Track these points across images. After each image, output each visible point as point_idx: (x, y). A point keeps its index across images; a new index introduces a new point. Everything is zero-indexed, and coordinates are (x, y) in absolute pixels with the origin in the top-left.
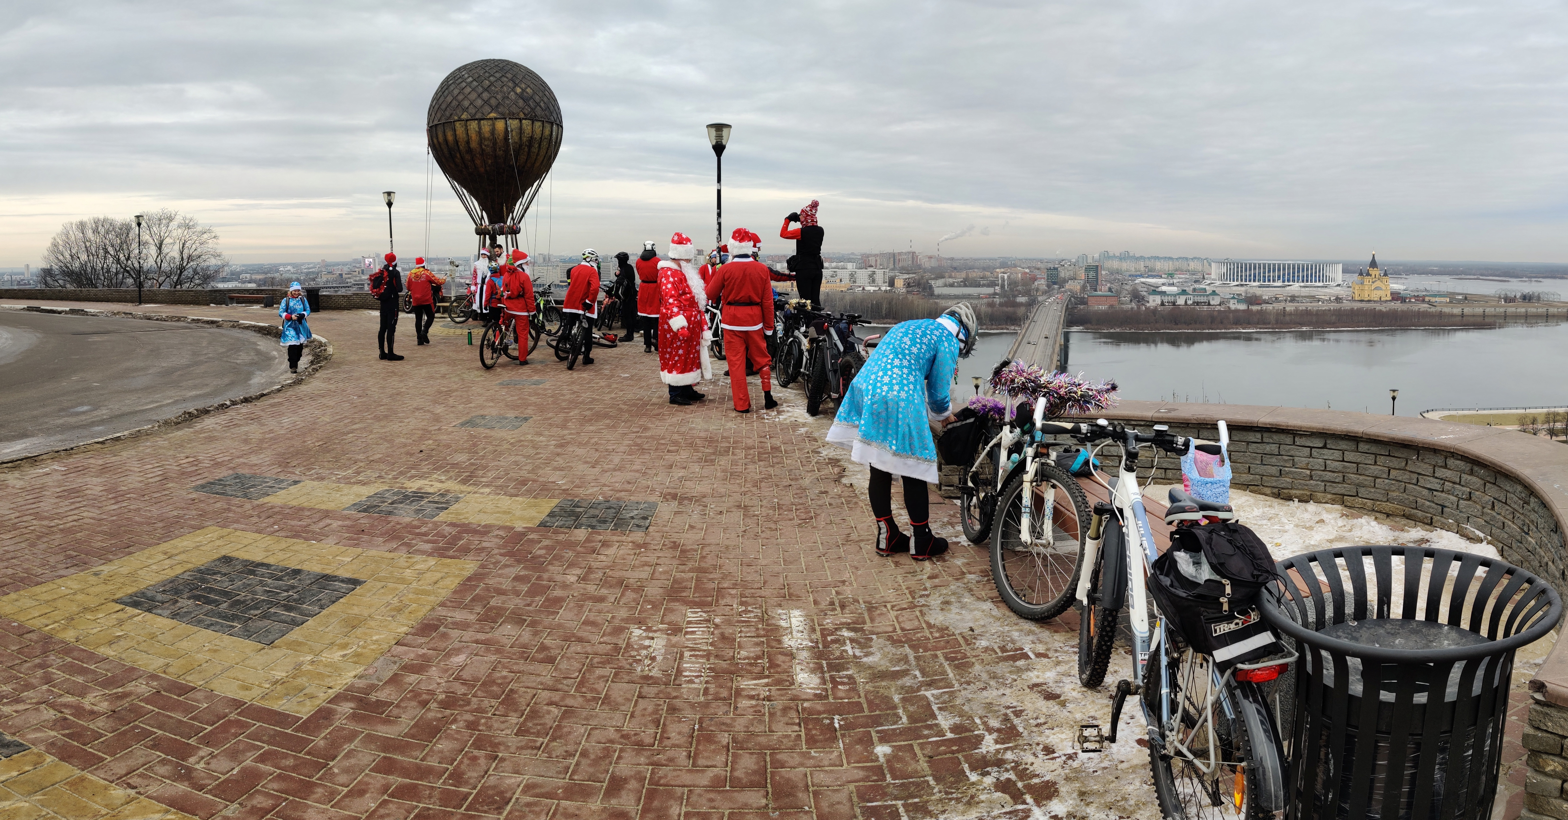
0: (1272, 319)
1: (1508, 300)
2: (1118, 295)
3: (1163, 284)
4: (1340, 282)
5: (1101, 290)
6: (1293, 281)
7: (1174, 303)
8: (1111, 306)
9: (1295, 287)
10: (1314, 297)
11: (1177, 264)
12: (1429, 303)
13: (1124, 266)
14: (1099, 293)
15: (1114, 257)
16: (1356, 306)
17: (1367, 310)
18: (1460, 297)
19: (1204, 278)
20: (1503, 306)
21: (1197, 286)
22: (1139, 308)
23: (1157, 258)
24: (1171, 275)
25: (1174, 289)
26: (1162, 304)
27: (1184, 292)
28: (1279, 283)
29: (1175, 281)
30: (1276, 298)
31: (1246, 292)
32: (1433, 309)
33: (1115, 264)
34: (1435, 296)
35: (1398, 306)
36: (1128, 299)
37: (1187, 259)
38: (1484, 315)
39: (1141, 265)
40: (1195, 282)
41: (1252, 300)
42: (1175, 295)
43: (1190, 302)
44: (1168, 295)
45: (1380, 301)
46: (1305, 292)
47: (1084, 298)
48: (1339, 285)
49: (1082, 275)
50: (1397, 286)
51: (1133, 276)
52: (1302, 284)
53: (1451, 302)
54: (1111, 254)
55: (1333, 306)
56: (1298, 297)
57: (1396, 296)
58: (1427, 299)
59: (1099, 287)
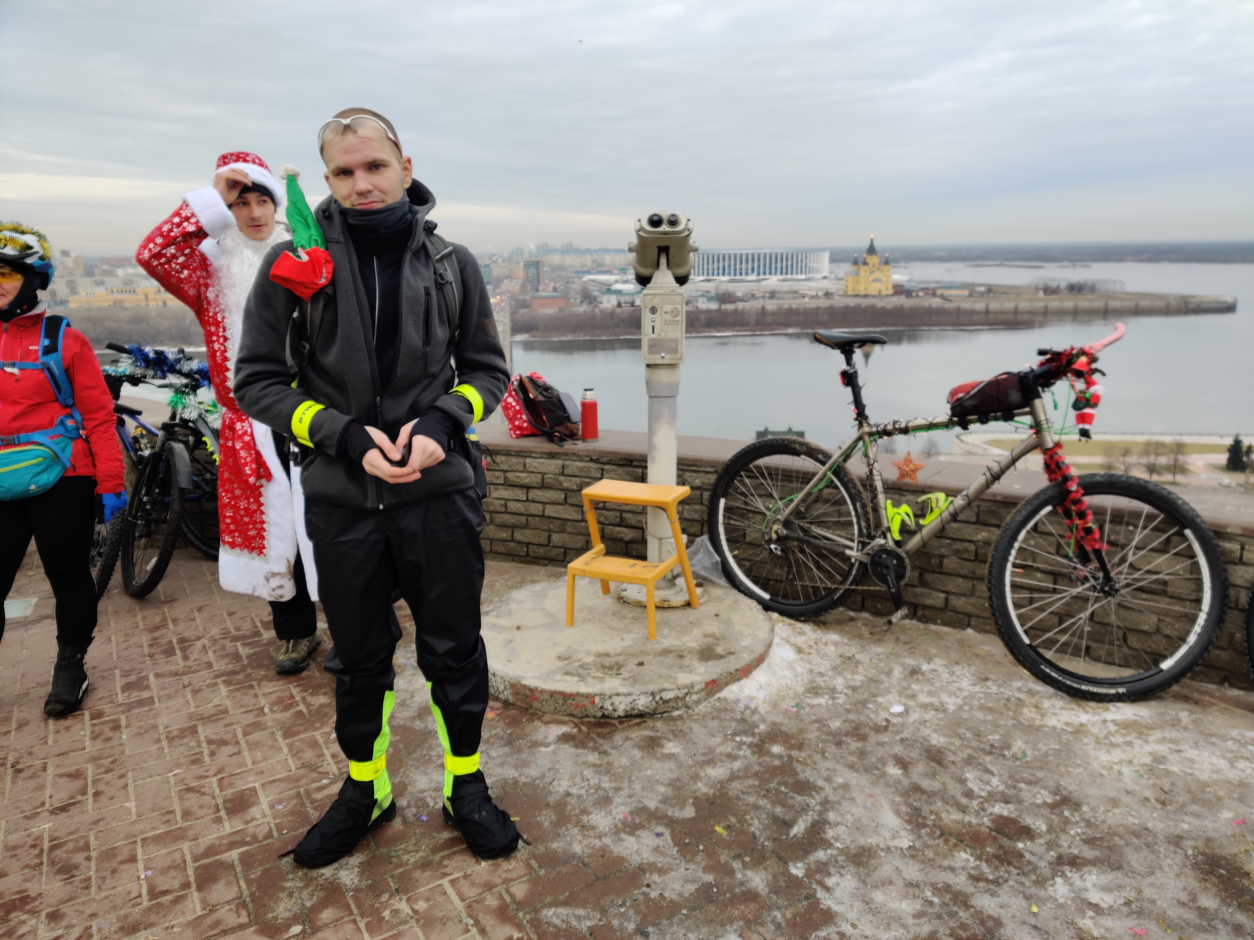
0: (752, 319)
1: (1050, 291)
2: (565, 296)
3: (617, 282)
4: (826, 274)
5: (544, 290)
6: (770, 273)
7: (632, 304)
8: (561, 309)
9: (773, 281)
10: (796, 292)
12: (942, 297)
13: (568, 260)
14: (542, 294)
15: (554, 251)
16: (852, 302)
17: (866, 307)
18: (982, 289)
20: (1040, 300)
22: (593, 311)
23: (606, 251)
24: (623, 271)
25: (630, 287)
26: (619, 305)
28: (753, 277)
29: (629, 277)
30: (753, 295)
31: (717, 289)
32: (948, 305)
33: (556, 259)
34: (949, 288)
35: (901, 301)
36: (578, 300)
38: (1016, 312)
39: (588, 260)
41: (725, 298)
42: (633, 294)
45: (880, 296)
46: (786, 286)
47: (525, 300)
48: (825, 278)
49: (520, 272)
50: (899, 276)
51: (579, 272)
52: (780, 277)
53: (970, 295)
54: (551, 247)
55: (823, 303)
56: (779, 292)
57: (899, 290)
58: (939, 292)
59: (541, 287)
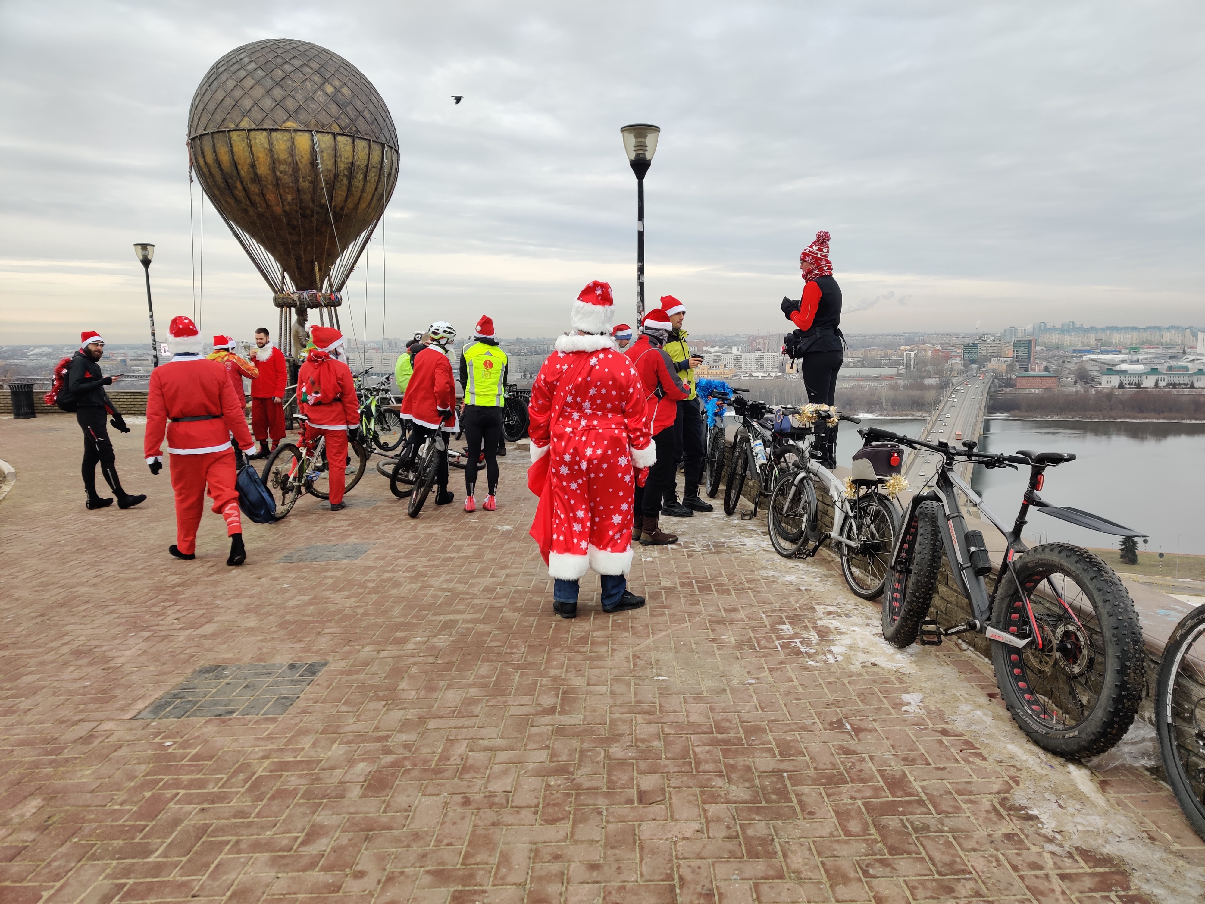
2: (1058, 376)
3: (1123, 362)
5: (1034, 370)
7: (1138, 386)
8: (1048, 389)
11: (1144, 336)
13: (1068, 339)
14: (1032, 373)
15: (1054, 329)
19: (1184, 353)
21: (1173, 363)
22: (1086, 391)
23: (1116, 329)
24: (1135, 350)
25: (1139, 367)
26: (1121, 386)
27: (1154, 371)
29: (1141, 357)
33: (1055, 338)
36: (1071, 380)
37: (1159, 329)
39: (1092, 339)
40: (1171, 358)
42: (1141, 375)
43: (1162, 384)
44: (1130, 375)
47: (1011, 379)
49: (1010, 352)
51: (1079, 351)
54: (1049, 325)
59: (1031, 367)
